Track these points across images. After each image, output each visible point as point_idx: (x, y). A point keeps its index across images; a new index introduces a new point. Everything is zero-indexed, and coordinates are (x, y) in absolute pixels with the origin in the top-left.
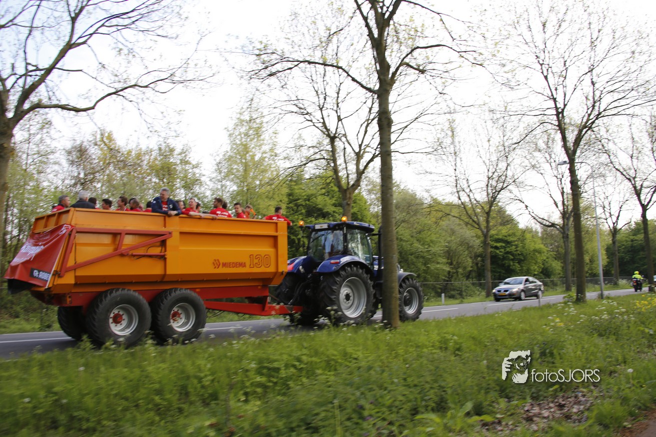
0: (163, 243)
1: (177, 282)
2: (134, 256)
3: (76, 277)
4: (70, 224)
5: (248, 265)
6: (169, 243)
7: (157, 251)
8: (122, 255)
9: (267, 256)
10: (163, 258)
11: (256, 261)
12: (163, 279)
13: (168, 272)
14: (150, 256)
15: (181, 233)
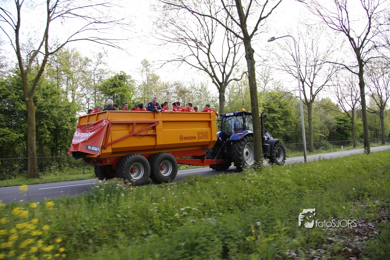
0: (154, 128)
1: (162, 149)
2: (140, 135)
3: (112, 148)
4: (108, 120)
5: (197, 138)
6: (157, 127)
7: (151, 132)
8: (134, 135)
9: (206, 133)
10: (155, 136)
11: (201, 135)
12: (154, 148)
13: (157, 144)
14: (148, 135)
15: (163, 122)
